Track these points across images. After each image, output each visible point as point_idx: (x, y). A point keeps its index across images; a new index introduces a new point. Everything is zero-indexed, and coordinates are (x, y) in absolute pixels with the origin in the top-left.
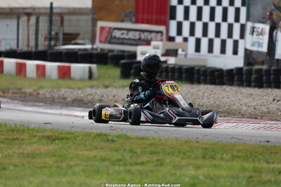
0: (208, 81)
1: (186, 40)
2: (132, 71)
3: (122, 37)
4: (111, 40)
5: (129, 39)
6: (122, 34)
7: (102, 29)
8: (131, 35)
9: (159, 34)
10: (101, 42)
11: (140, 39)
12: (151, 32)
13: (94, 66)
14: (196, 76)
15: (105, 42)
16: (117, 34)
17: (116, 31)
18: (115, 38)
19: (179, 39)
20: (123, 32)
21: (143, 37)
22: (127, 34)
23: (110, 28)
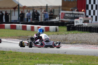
0: (96, 31)
1: (92, 17)
2: (71, 28)
3: (68, 16)
4: (65, 17)
5: (71, 17)
6: (68, 15)
7: (62, 13)
8: (71, 16)
9: (82, 15)
10: (62, 18)
11: (75, 17)
12: (79, 14)
13: (57, 27)
14: (92, 30)
15: (63, 18)
16: (67, 15)
17: (66, 14)
18: (66, 17)
19: (90, 17)
20: (69, 14)
21: (76, 16)
22: (70, 15)
23: (64, 13)
